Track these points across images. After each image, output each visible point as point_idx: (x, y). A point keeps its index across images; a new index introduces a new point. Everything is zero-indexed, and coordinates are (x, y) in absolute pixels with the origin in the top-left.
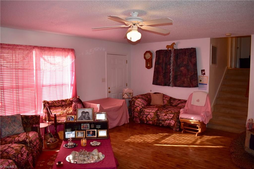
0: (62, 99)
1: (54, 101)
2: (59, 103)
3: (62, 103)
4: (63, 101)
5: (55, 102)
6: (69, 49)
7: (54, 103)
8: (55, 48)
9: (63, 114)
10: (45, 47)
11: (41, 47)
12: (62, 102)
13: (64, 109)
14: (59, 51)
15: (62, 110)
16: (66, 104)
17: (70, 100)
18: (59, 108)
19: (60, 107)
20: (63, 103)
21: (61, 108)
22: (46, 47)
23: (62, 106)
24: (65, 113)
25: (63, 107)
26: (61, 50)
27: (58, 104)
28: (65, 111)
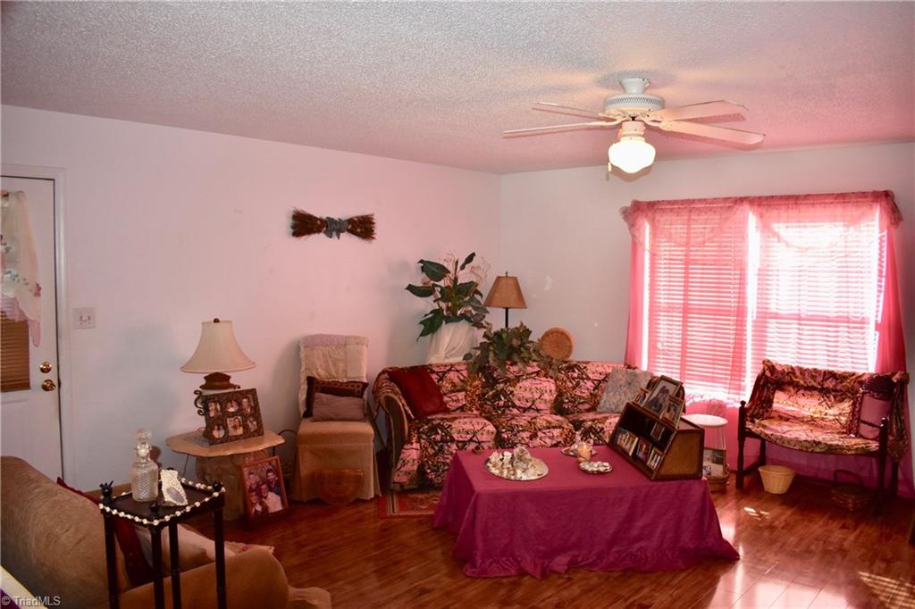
0: (831, 369)
1: (800, 369)
2: (813, 377)
3: (825, 380)
4: (832, 375)
5: (801, 373)
6: (864, 193)
7: (794, 373)
8: (807, 197)
9: (823, 419)
10: (772, 197)
11: (760, 198)
12: (828, 379)
13: (829, 403)
14: (820, 204)
15: (820, 404)
16: (838, 388)
17: (860, 376)
18: (812, 395)
19: (816, 393)
20: (830, 384)
21: (818, 397)
22: (776, 197)
23: (824, 392)
24: (832, 418)
25: (828, 397)
26: (827, 201)
27: (810, 380)
28: (831, 412)
